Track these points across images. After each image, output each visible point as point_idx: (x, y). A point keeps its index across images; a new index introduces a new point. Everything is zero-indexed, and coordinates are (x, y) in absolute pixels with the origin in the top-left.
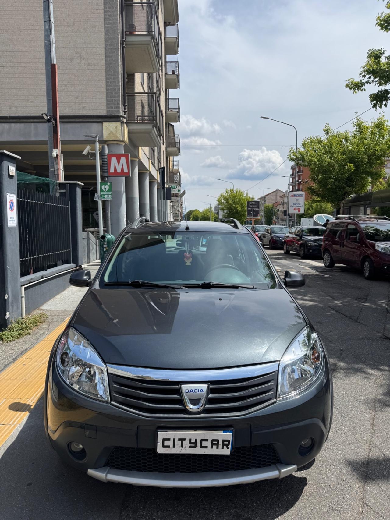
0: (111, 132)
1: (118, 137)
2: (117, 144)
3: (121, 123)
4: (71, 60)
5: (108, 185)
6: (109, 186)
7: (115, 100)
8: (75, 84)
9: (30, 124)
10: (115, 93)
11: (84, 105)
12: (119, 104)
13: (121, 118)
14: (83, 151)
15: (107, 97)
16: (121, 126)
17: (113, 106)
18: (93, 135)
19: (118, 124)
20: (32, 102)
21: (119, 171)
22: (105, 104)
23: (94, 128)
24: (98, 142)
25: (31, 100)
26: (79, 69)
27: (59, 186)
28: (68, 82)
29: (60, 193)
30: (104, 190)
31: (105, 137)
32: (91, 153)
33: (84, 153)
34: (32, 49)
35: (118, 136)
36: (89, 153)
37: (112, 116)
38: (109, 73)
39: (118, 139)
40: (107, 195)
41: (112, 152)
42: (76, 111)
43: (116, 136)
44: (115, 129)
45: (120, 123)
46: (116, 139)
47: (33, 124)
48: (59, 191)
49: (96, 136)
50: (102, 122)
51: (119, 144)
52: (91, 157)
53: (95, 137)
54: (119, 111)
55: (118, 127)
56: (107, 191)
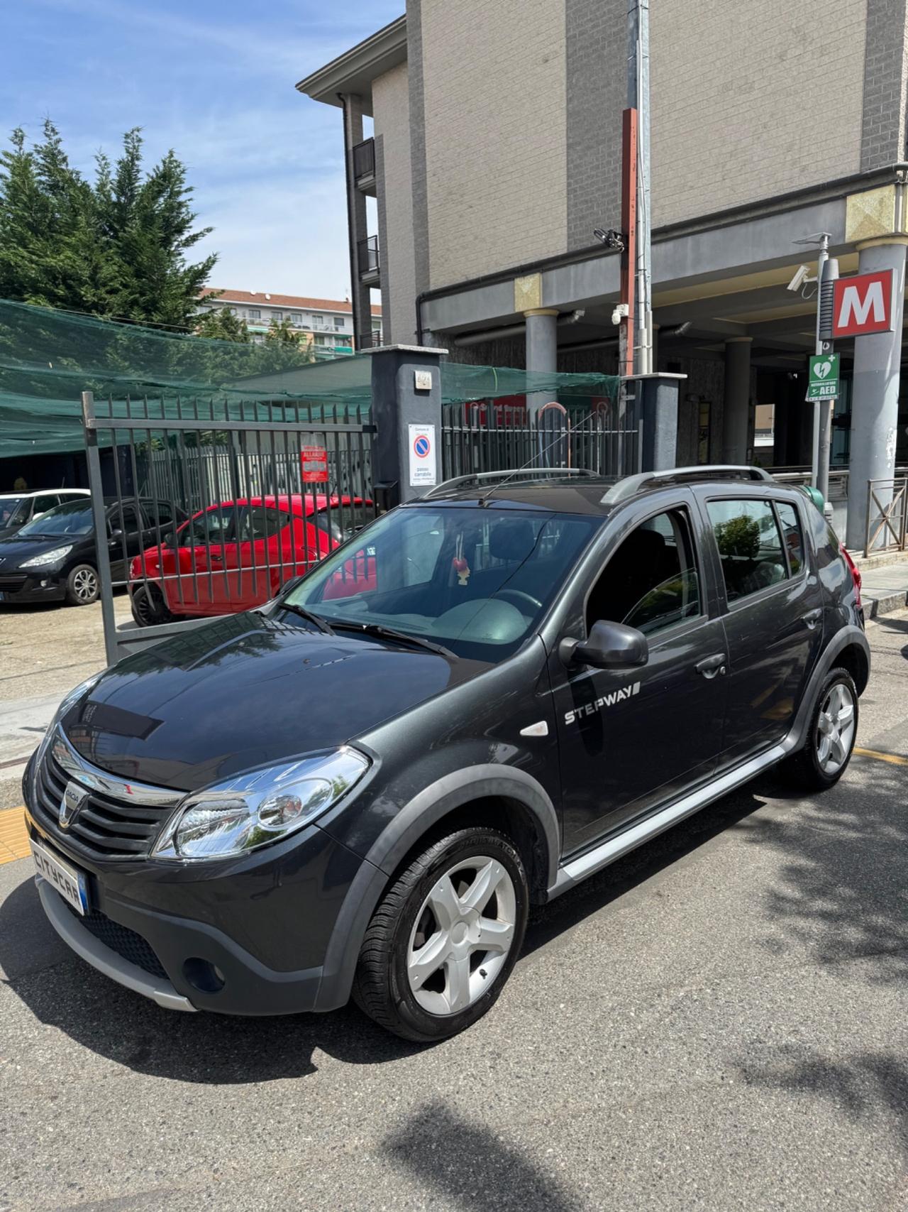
0: (867, 217)
1: (884, 228)
2: (884, 246)
3: (897, 185)
4: (781, 57)
5: (829, 361)
6: (831, 363)
7: (885, 127)
8: (787, 113)
9: (684, 240)
10: (887, 108)
11: (804, 164)
12: (895, 135)
13: (900, 173)
14: (788, 284)
15: (865, 123)
16: (897, 195)
17: (878, 145)
18: (815, 236)
19: (889, 191)
20: (692, 187)
21: (861, 319)
22: (858, 144)
23: (826, 214)
24: (827, 251)
25: (690, 184)
26: (799, 73)
27: (627, 387)
28: (772, 116)
29: (627, 401)
30: (819, 375)
31: (850, 235)
32: (808, 283)
33: (790, 288)
34: (700, 60)
35: (885, 223)
36: (803, 284)
37: (872, 173)
38: (873, 57)
39: (884, 232)
40: (825, 386)
41: (867, 269)
42: (784, 183)
43: (880, 225)
44: (879, 208)
45: (893, 187)
46: (879, 234)
47: (690, 240)
48: (625, 398)
49: (823, 238)
50: (844, 197)
51: (891, 245)
52: (806, 295)
53: (818, 240)
54: (894, 155)
55: (885, 199)
56: (826, 378)
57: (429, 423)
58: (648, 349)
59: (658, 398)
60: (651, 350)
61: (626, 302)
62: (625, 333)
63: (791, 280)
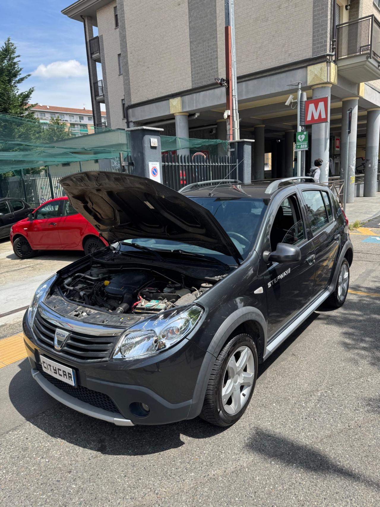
0: (316, 75)
1: (323, 80)
2: (322, 87)
3: (327, 62)
4: (279, 7)
5: (304, 134)
6: (305, 135)
7: (322, 38)
8: (282, 31)
9: (242, 83)
10: (322, 30)
11: (290, 52)
12: (326, 41)
13: (328, 57)
14: (286, 102)
15: (314, 36)
16: (327, 66)
17: (319, 45)
18: (295, 83)
19: (324, 64)
20: (244, 61)
21: (316, 117)
22: (311, 45)
23: (299, 73)
24: (301, 89)
25: (243, 60)
26: (287, 15)
27: (231, 146)
28: (276, 32)
29: (231, 152)
30: (300, 140)
31: (309, 83)
32: (293, 102)
33: (286, 104)
34: (246, 7)
35: (323, 78)
36: (291, 103)
37: (317, 57)
38: (316, 9)
39: (322, 82)
40: (303, 145)
41: (316, 97)
42: (282, 60)
43: (321, 78)
44: (321, 72)
45: (325, 63)
46: (321, 82)
47: (244, 83)
48: (230, 150)
49: (299, 83)
50: (306, 67)
51: (325, 87)
52: (293, 106)
53: (297, 84)
54: (326, 50)
55: (323, 68)
56: (303, 141)
57: (157, 161)
58: (238, 129)
59: (244, 150)
60: (239, 130)
61: (229, 109)
62: (229, 122)
63: (287, 100)
